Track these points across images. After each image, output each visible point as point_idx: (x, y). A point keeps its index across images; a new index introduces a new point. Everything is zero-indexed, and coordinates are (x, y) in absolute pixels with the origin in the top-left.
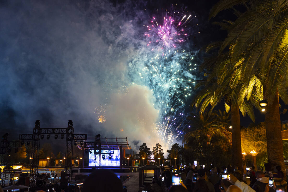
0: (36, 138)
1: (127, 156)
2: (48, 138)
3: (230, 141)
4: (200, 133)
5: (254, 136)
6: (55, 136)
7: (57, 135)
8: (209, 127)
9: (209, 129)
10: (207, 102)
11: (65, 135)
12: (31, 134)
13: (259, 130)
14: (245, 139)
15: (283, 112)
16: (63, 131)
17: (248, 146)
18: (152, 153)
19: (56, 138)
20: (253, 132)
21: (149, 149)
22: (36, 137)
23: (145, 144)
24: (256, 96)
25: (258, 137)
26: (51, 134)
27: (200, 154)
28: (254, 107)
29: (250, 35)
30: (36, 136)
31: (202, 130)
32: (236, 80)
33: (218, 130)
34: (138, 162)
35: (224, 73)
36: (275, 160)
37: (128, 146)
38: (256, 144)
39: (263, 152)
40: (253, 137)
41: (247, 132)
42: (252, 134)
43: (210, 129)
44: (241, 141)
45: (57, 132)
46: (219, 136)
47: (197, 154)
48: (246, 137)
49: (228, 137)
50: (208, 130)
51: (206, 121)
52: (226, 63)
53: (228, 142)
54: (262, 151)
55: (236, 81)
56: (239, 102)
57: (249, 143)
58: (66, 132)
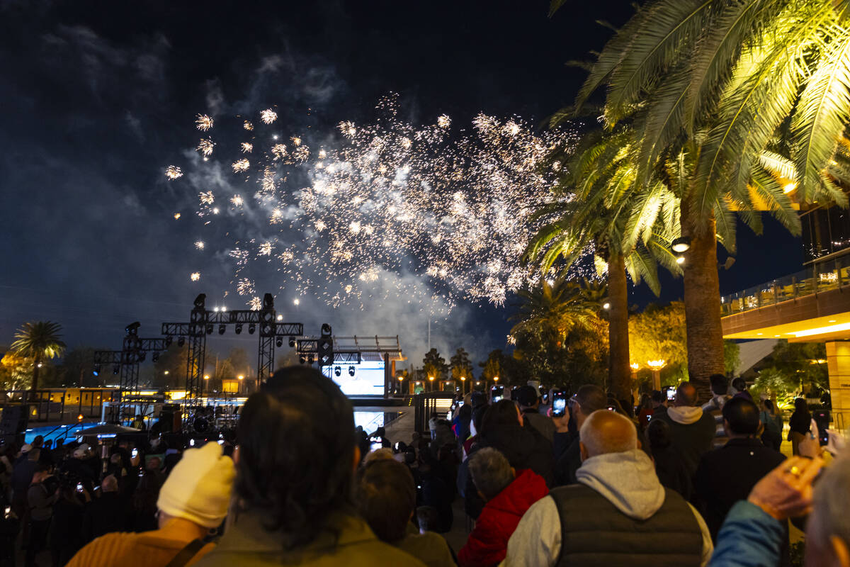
0: (196, 332)
1: (400, 373)
2: (222, 332)
3: (606, 340)
4: (543, 325)
5: (655, 329)
6: (220, 328)
7: (241, 326)
8: (563, 310)
9: (563, 316)
10: (556, 251)
11: (258, 326)
12: (187, 324)
13: (668, 318)
14: (638, 337)
15: (725, 265)
16: (253, 317)
17: (644, 350)
18: (449, 368)
19: (238, 332)
20: (654, 322)
21: (444, 360)
22: (198, 329)
23: (436, 350)
24: (664, 238)
25: (664, 332)
26: (227, 323)
27: (543, 366)
28: (658, 262)
29: (656, 46)
30: (197, 326)
31: (548, 318)
32: (619, 188)
33: (582, 319)
34: (421, 385)
35: (591, 175)
36: (704, 372)
37: (400, 354)
38: (660, 347)
39: (676, 363)
40: (654, 331)
41: (641, 322)
42: (653, 326)
43: (565, 316)
44: (630, 341)
45: (242, 320)
46: (584, 328)
47: (537, 367)
48: (640, 331)
49: (601, 332)
50: (560, 318)
51: (557, 299)
52: (597, 151)
53: (600, 342)
54: (672, 362)
55: (618, 193)
56: (625, 246)
57: (646, 345)
58: (260, 318)
